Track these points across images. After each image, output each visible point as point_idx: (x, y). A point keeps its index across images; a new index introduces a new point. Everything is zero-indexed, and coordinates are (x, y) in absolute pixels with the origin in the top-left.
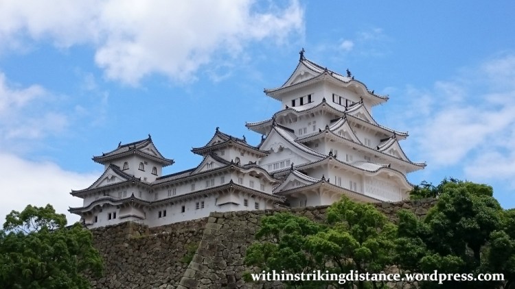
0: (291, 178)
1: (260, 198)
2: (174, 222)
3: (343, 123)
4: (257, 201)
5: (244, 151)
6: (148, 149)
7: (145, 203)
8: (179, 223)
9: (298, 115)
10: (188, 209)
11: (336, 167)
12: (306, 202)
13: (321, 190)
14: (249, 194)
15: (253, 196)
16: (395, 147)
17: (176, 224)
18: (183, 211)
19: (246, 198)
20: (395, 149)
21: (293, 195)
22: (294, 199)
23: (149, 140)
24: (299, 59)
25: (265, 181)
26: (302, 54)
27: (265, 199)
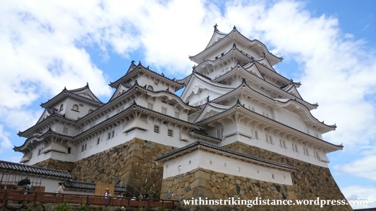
0: (209, 109)
1: (173, 124)
2: (90, 155)
3: (252, 65)
4: (171, 128)
5: (158, 80)
6: (84, 93)
7: (69, 138)
8: (94, 155)
9: (213, 64)
10: (102, 141)
11: (249, 98)
12: (222, 130)
13: (237, 116)
14: (160, 120)
15: (165, 123)
16: (293, 90)
17: (92, 156)
18: (98, 143)
19: (157, 124)
20: (293, 92)
21: (210, 125)
22: (212, 128)
23: (87, 87)
24: (214, 31)
25: (179, 108)
26: (215, 27)
27: (179, 126)
